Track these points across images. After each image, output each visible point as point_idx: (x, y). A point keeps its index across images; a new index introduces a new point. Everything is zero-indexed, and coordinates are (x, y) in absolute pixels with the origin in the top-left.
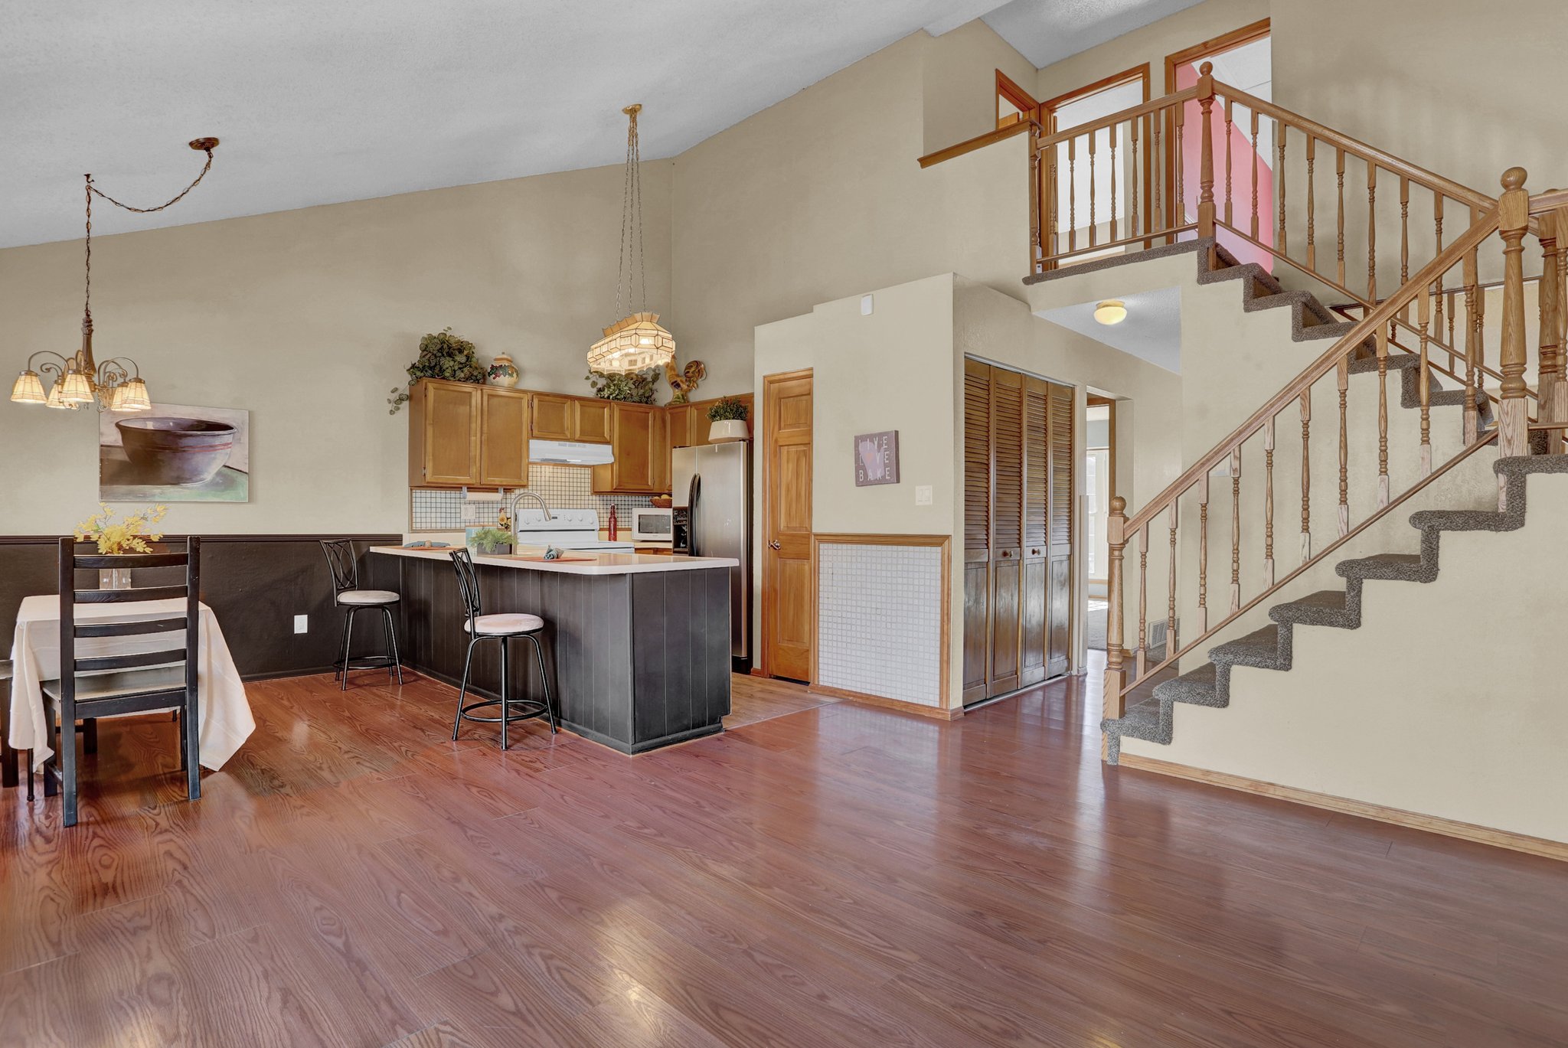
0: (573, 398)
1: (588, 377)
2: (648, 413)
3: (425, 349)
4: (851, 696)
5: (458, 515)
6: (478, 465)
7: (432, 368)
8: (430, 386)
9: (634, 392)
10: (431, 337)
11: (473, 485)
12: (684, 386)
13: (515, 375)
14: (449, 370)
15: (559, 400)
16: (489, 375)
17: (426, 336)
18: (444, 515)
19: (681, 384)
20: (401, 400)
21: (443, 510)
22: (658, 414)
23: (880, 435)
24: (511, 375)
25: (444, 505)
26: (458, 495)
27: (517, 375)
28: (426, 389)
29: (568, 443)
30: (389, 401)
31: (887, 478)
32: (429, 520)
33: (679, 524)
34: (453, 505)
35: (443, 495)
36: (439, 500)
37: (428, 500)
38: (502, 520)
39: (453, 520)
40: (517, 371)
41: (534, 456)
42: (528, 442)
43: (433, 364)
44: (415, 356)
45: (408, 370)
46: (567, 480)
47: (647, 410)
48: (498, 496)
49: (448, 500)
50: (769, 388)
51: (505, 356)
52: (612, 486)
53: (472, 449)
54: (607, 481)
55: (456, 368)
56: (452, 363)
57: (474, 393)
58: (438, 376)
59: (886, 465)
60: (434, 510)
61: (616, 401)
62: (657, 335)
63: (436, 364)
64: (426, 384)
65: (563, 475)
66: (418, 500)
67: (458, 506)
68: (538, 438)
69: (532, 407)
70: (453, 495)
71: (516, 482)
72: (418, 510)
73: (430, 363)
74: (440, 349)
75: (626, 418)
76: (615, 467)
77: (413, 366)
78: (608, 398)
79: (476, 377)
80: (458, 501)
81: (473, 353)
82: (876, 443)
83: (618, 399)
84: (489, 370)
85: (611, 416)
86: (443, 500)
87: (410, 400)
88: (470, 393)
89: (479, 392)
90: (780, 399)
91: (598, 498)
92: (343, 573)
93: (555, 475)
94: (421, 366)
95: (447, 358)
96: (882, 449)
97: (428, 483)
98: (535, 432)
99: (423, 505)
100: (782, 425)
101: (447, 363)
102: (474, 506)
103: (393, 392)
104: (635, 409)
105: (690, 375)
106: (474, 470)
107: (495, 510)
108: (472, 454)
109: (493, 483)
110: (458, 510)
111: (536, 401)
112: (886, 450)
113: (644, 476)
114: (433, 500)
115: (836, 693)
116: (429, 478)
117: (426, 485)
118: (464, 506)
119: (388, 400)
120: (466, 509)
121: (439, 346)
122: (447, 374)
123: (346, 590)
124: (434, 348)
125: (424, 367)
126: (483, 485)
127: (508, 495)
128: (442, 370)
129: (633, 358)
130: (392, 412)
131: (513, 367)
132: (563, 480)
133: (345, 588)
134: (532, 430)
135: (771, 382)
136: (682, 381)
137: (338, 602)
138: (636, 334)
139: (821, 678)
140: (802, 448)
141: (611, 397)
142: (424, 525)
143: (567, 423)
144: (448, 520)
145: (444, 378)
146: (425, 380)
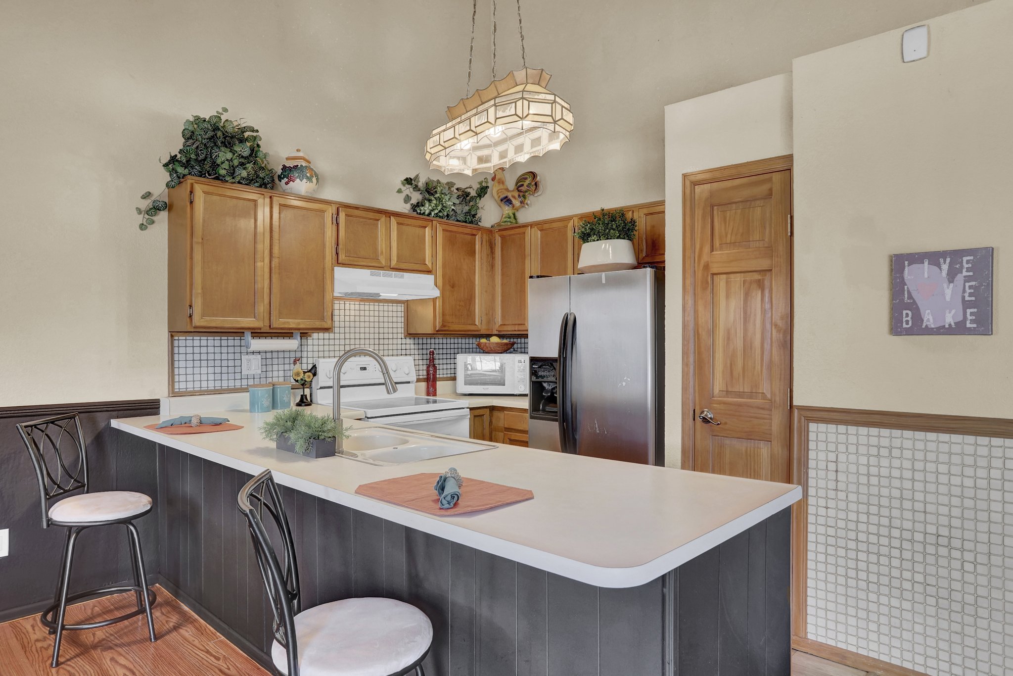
0: (389, 214)
1: (400, 189)
2: (475, 235)
3: (189, 136)
4: (880, 669)
5: (238, 369)
6: (266, 301)
7: (201, 162)
8: (198, 189)
9: (458, 209)
10: (198, 120)
11: (260, 329)
12: (516, 203)
13: (314, 179)
14: (226, 165)
15: (371, 215)
16: (280, 178)
17: (192, 119)
18: (218, 370)
19: (514, 201)
20: (155, 209)
21: (218, 363)
22: (485, 237)
23: (956, 255)
24: (309, 179)
25: (218, 357)
26: (237, 342)
27: (317, 179)
28: (191, 192)
29: (382, 272)
30: (139, 211)
31: (968, 325)
32: (197, 377)
33: (540, 380)
34: (231, 356)
35: (217, 343)
36: (211, 350)
37: (197, 350)
38: (298, 374)
39: (231, 376)
40: (317, 175)
41: (339, 289)
42: (333, 270)
43: (202, 157)
44: (176, 145)
45: (166, 165)
46: (376, 319)
47: (474, 232)
48: (291, 344)
49: (224, 350)
50: (693, 191)
51: (301, 154)
52: (435, 326)
53: (259, 278)
54: (428, 320)
55: (236, 162)
56: (229, 155)
57: (260, 201)
58: (210, 175)
59: (966, 305)
60: (204, 363)
61: (438, 219)
62: (555, 101)
63: (206, 158)
64: (192, 185)
65: (372, 313)
66: (182, 350)
67: (237, 356)
68: (344, 265)
69: (338, 224)
70: (231, 342)
71: (318, 324)
72: (182, 364)
73: (197, 155)
74: (213, 137)
75: (451, 240)
76: (438, 303)
77: (173, 159)
78: (429, 214)
79: (263, 179)
80: (238, 349)
81: (258, 146)
82: (945, 267)
83: (440, 217)
84: (280, 172)
85: (434, 238)
86: (217, 350)
87: (169, 211)
88: (255, 201)
89: (268, 200)
90: (712, 207)
91: (412, 341)
92: (63, 466)
93: (362, 313)
94: (184, 160)
95: (223, 149)
96: (960, 278)
97: (195, 327)
98: (342, 257)
99: (190, 357)
100: (717, 243)
101: (223, 155)
102: (259, 357)
103: (144, 197)
104: (460, 230)
105: (523, 189)
106: (262, 308)
107: (287, 361)
108: (259, 286)
109: (286, 326)
110: (238, 363)
111: (342, 216)
112: (967, 279)
113: (471, 314)
114: (204, 350)
115: (844, 657)
116: (198, 321)
117: (193, 330)
118: (247, 357)
119: (137, 208)
120: (249, 361)
121: (210, 134)
122: (223, 172)
123: (66, 493)
124: (202, 137)
125: (188, 161)
126: (273, 329)
127: (304, 341)
128: (215, 166)
129: (484, 152)
130: (142, 227)
131: (312, 169)
132: (372, 319)
133: (65, 491)
134: (337, 254)
135: (695, 184)
136: (514, 197)
137: (49, 520)
138: (523, 98)
139: (810, 629)
140: (757, 276)
141: (433, 214)
142: (190, 385)
143: (381, 245)
144: (225, 377)
145: (217, 178)
146: (190, 180)
